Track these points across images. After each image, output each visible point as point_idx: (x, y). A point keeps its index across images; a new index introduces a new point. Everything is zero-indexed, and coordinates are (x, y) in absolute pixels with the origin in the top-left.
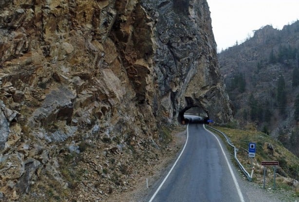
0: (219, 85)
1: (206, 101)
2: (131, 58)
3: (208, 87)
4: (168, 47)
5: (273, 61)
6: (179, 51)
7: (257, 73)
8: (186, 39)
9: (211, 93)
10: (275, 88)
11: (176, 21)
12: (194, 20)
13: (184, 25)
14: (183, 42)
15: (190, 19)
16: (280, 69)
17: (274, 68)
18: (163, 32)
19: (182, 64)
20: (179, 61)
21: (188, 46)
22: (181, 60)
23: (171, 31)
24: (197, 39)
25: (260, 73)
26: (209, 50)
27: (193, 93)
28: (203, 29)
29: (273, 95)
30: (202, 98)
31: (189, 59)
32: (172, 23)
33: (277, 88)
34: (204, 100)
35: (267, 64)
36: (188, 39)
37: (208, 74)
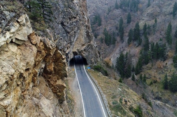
0: (92, 43)
1: (85, 53)
2: (54, 81)
3: (86, 44)
4: (62, 25)
5: (117, 7)
6: (69, 28)
7: (108, 14)
8: (72, 19)
9: (88, 47)
10: (118, 24)
11: (65, 6)
12: (76, 4)
13: (70, 8)
14: (71, 20)
15: (74, 4)
16: (120, 12)
17: (118, 12)
18: (58, 17)
19: (71, 35)
20: (69, 34)
21: (74, 24)
22: (70, 33)
23: (62, 14)
24: (79, 17)
25: (110, 14)
26: (85, 21)
27: (77, 49)
28: (82, 8)
29: (117, 28)
30: (82, 51)
31: (75, 32)
32: (63, 8)
33: (119, 24)
34: (83, 52)
35: (114, 9)
36: (73, 19)
37: (85, 36)
